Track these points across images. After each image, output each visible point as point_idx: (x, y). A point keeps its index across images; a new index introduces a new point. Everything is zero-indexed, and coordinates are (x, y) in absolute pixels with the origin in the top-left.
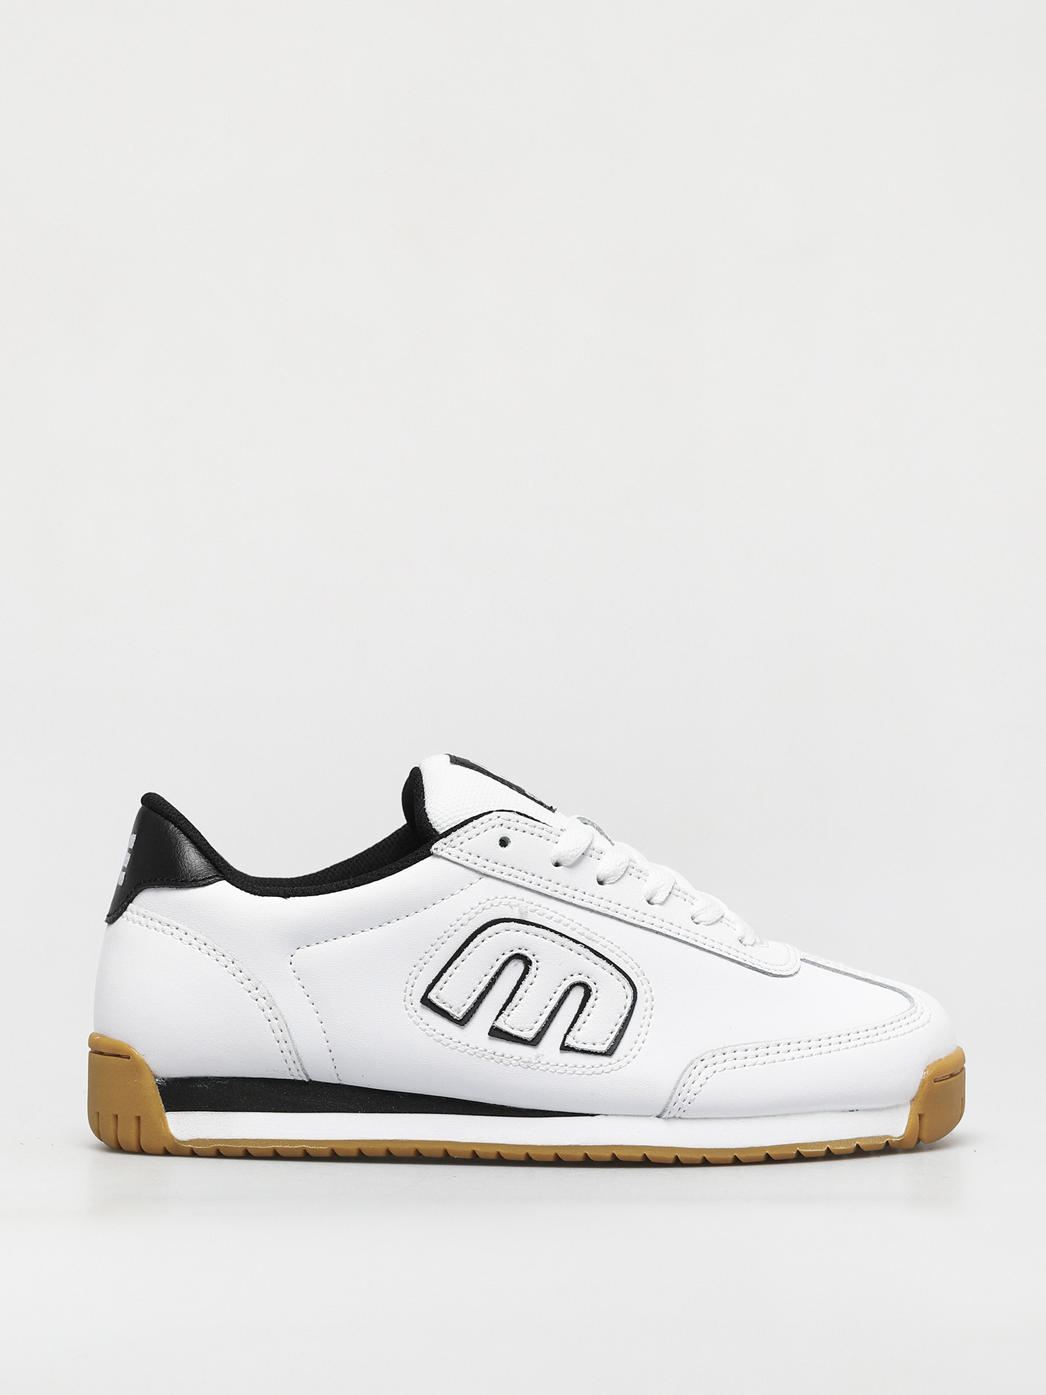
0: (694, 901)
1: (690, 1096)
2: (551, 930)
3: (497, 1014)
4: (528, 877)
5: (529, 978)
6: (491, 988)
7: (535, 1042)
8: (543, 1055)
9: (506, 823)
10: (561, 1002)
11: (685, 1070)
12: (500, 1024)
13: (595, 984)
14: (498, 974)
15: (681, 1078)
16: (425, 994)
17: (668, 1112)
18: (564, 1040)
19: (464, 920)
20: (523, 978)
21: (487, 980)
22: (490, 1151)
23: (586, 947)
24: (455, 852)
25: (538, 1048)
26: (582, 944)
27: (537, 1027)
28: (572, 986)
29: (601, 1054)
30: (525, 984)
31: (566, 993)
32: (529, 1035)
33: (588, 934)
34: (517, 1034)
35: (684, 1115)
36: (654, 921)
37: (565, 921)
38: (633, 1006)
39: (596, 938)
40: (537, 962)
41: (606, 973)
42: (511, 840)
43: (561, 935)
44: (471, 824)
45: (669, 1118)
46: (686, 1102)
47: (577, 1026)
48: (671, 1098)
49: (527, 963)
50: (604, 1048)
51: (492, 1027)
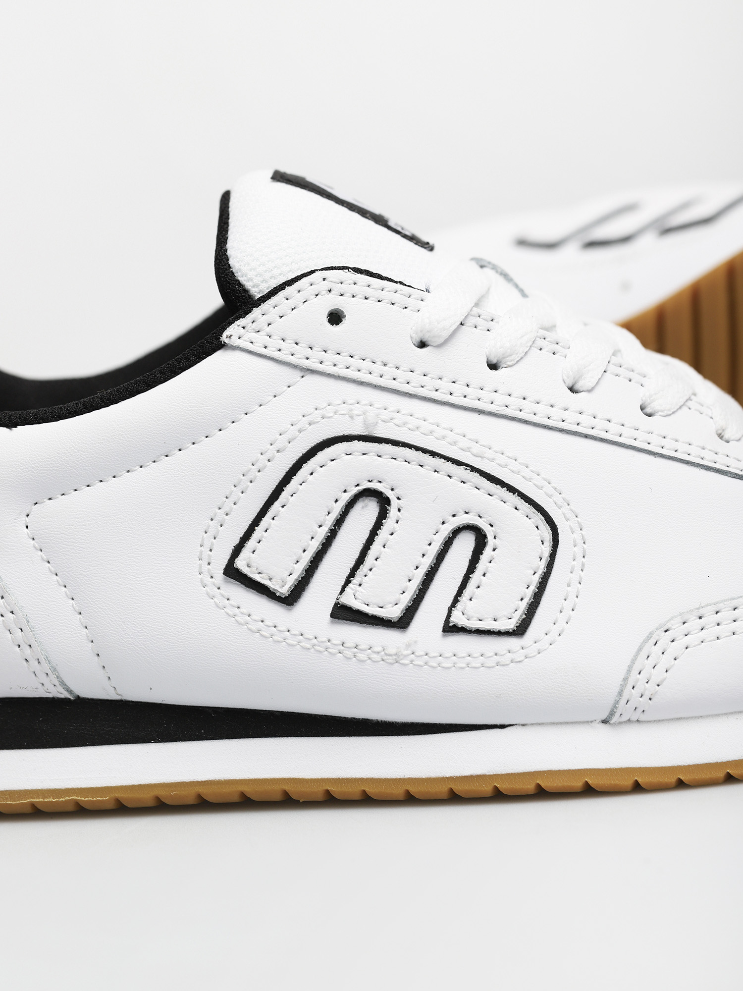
0: (643, 381)
1: (651, 688)
2: (417, 449)
3: (343, 583)
4: (378, 368)
5: (388, 524)
6: (330, 545)
7: (403, 622)
8: (416, 642)
9: (338, 288)
10: (440, 557)
11: (640, 649)
12: (348, 599)
13: (492, 526)
14: (339, 522)
15: (633, 661)
16: (229, 560)
17: (617, 715)
18: (449, 615)
19: (281, 442)
20: (378, 525)
21: (322, 533)
22: (351, 790)
23: (473, 469)
24: (261, 339)
25: (407, 633)
26: (467, 465)
27: (405, 601)
28: (457, 532)
29: (507, 634)
30: (383, 534)
31: (448, 544)
32: (394, 612)
33: (476, 449)
34: (375, 613)
35: (643, 718)
36: (581, 418)
37: (439, 432)
38: (553, 556)
39: (489, 454)
40: (399, 499)
41: (508, 507)
42: (346, 313)
43: (433, 454)
44: (282, 294)
45: (620, 723)
46: (645, 698)
47: (467, 593)
48: (620, 694)
49: (384, 502)
50: (511, 625)
51: (336, 604)
